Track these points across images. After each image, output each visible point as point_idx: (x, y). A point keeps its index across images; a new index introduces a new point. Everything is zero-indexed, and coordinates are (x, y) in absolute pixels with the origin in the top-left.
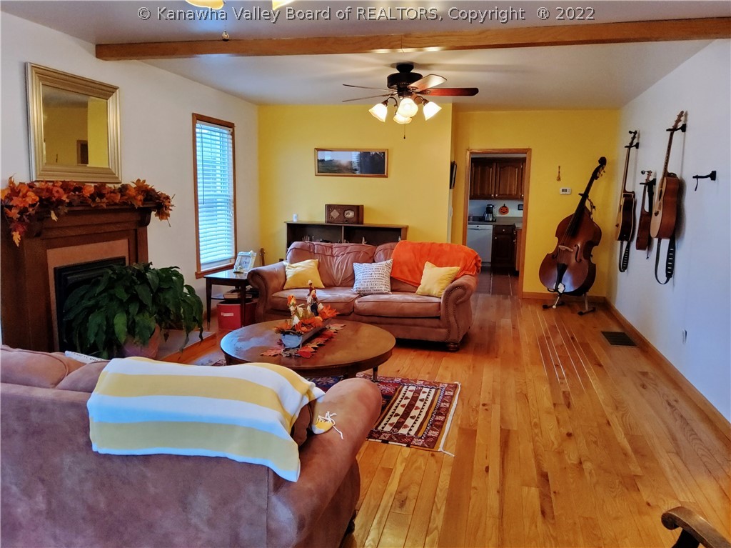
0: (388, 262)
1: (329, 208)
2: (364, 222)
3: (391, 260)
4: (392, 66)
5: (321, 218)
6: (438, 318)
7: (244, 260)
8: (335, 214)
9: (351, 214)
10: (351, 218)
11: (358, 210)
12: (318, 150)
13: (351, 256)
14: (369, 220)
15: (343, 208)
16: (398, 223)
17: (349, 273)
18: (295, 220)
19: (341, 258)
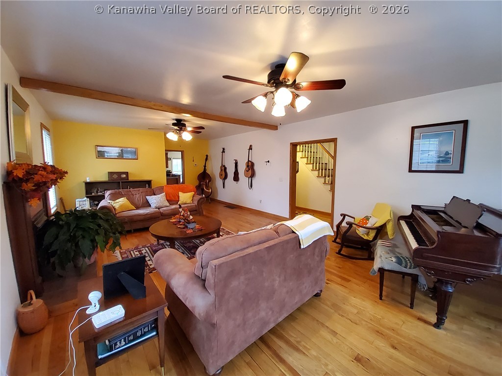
0: (163, 194)
1: (111, 174)
2: (129, 179)
3: (164, 193)
6: (196, 210)
7: (81, 203)
8: (115, 176)
9: (124, 176)
10: (124, 178)
11: (127, 173)
12: (98, 146)
13: (144, 194)
14: (131, 178)
15: (120, 174)
16: (146, 178)
17: (145, 201)
18: (88, 181)
19: (137, 196)
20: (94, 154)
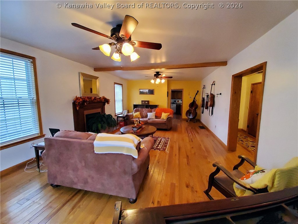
0: (155, 112)
1: (142, 101)
4: (155, 72)
5: (140, 103)
6: (165, 124)
7: (125, 112)
8: (143, 102)
9: (147, 102)
11: (148, 101)
12: (140, 89)
13: (147, 111)
14: (150, 104)
15: (145, 101)
16: (157, 104)
17: (147, 115)
18: (135, 104)
19: (145, 112)
20: (139, 93)
